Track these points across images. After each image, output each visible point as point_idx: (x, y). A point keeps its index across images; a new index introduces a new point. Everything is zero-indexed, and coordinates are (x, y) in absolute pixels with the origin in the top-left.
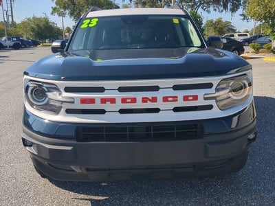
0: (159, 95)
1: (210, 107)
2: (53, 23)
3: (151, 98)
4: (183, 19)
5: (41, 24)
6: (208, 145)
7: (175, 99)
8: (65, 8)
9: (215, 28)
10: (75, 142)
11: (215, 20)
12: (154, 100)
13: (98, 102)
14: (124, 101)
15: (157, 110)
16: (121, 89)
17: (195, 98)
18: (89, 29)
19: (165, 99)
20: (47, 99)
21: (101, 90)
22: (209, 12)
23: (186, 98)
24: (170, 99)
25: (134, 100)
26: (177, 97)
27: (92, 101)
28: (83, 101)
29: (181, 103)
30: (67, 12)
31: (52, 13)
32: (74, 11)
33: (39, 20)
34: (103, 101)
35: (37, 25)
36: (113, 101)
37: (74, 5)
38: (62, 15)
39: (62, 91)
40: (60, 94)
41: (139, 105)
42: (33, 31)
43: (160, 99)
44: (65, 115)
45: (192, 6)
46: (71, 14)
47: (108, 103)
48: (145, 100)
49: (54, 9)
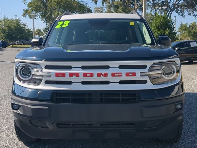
0: (109, 72)
1: (145, 82)
2: (24, 25)
3: (103, 74)
4: (138, 22)
5: (13, 26)
6: (143, 108)
7: (120, 74)
8: (37, 10)
9: (189, 32)
10: (51, 103)
11: (189, 24)
12: (106, 75)
13: (67, 75)
14: (85, 75)
15: (107, 83)
16: (83, 68)
17: (134, 74)
18: (62, 29)
19: (113, 75)
20: (31, 75)
21: (70, 68)
22: (183, 16)
23: (127, 74)
24: (116, 75)
25: (92, 75)
26: (121, 73)
27: (63, 75)
28: (57, 75)
29: (124, 78)
30: (39, 14)
31: (24, 15)
32: (46, 13)
33: (11, 21)
34: (71, 75)
35: (8, 27)
36: (77, 75)
37: (46, 7)
38: (33, 17)
39: (43, 68)
40: (42, 70)
41: (95, 78)
42: (3, 33)
43: (110, 75)
44: (44, 85)
45: (166, 10)
46: (43, 16)
47: (74, 76)
48: (99, 75)
49: (26, 12)
